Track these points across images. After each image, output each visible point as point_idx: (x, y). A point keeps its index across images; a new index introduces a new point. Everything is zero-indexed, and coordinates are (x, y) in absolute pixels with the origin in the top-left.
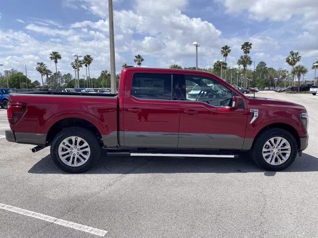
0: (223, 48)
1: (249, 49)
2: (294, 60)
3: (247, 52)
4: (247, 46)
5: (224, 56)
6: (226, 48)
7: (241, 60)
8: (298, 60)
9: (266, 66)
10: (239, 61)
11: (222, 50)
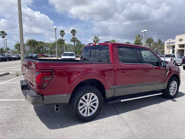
0: (61, 31)
1: (75, 33)
2: (97, 41)
3: (74, 35)
4: (73, 32)
5: (62, 36)
6: (62, 31)
7: (73, 39)
8: (99, 41)
9: (81, 43)
10: (71, 39)
11: (60, 32)
